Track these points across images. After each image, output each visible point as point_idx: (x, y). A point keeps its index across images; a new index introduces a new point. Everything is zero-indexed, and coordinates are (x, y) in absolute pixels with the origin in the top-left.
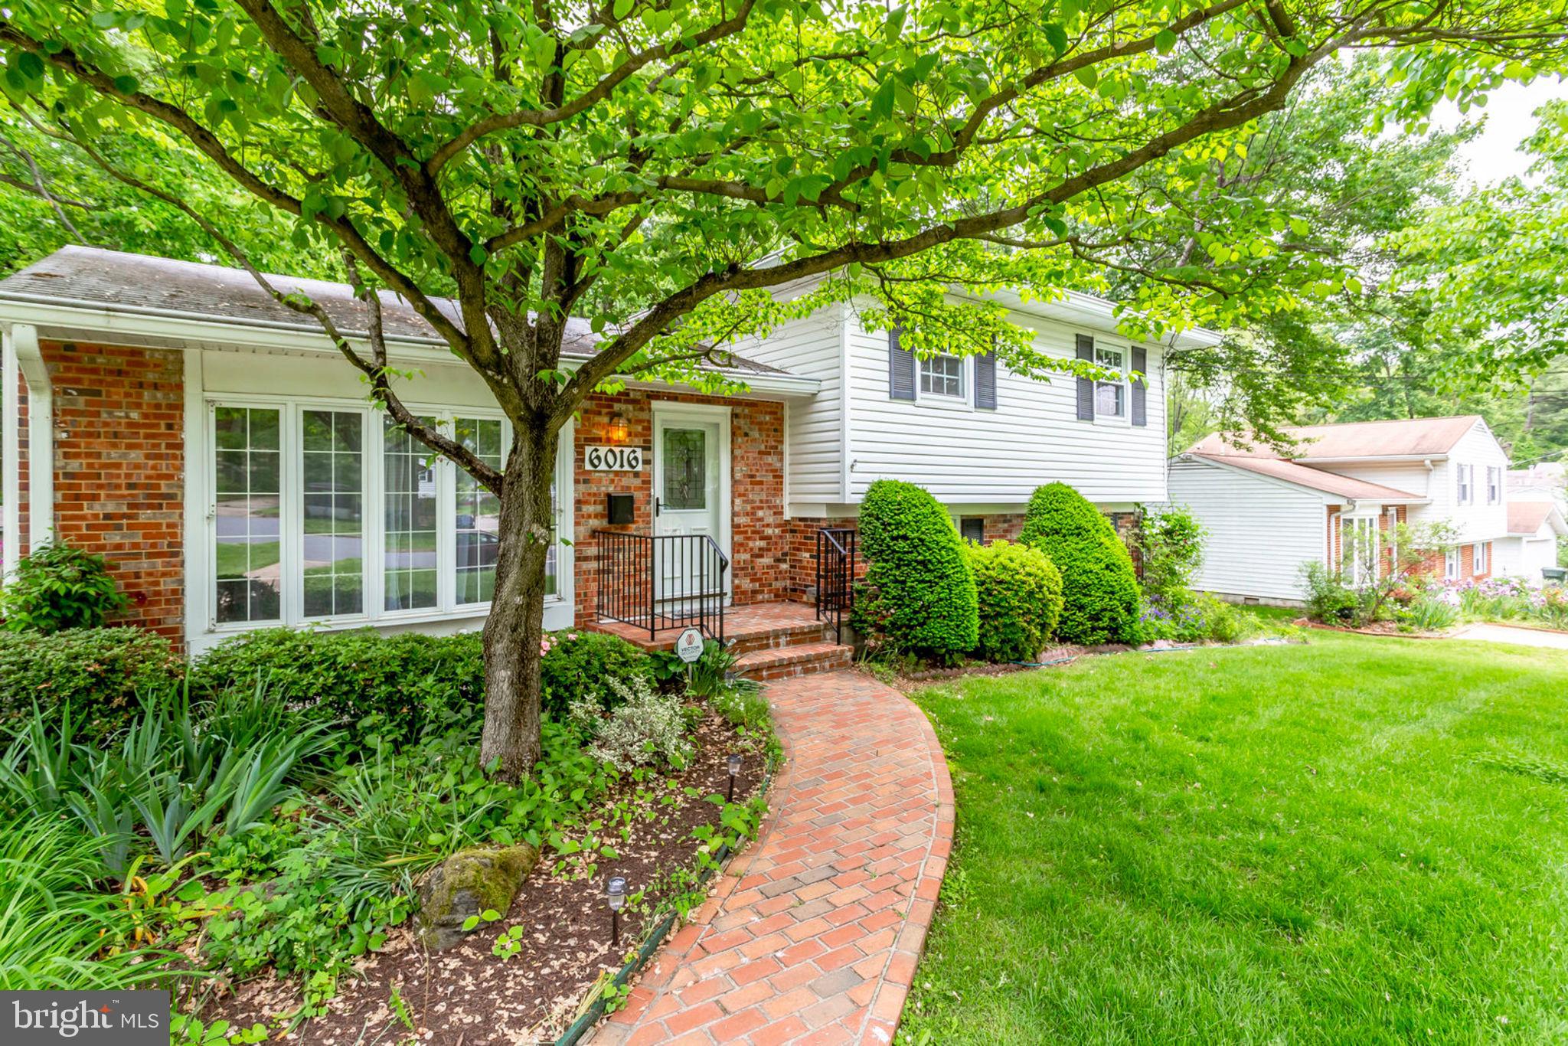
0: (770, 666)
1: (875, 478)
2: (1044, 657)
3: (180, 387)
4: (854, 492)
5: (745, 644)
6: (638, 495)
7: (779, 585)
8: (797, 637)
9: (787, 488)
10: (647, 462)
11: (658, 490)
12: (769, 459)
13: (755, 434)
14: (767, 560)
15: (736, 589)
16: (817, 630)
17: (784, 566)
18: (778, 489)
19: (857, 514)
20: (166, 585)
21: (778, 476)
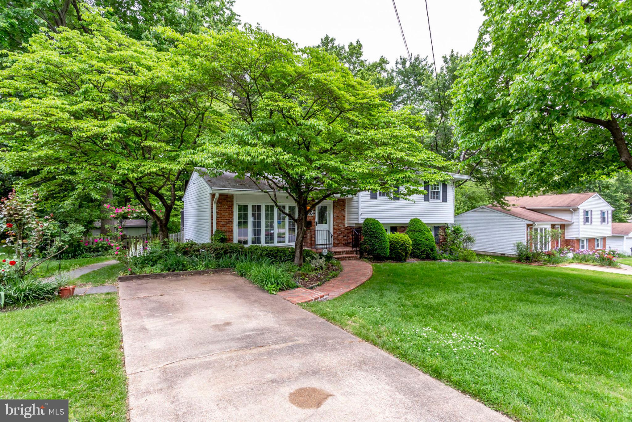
0: (341, 258)
1: (366, 217)
2: (408, 260)
3: (233, 201)
4: (361, 221)
5: (336, 253)
6: (313, 221)
7: (344, 242)
8: (347, 253)
9: (346, 219)
10: (314, 214)
11: (317, 220)
12: (342, 212)
13: (339, 207)
14: (341, 236)
15: (334, 242)
16: (352, 251)
17: (345, 238)
18: (344, 219)
19: (362, 226)
20: (231, 237)
21: (344, 217)
